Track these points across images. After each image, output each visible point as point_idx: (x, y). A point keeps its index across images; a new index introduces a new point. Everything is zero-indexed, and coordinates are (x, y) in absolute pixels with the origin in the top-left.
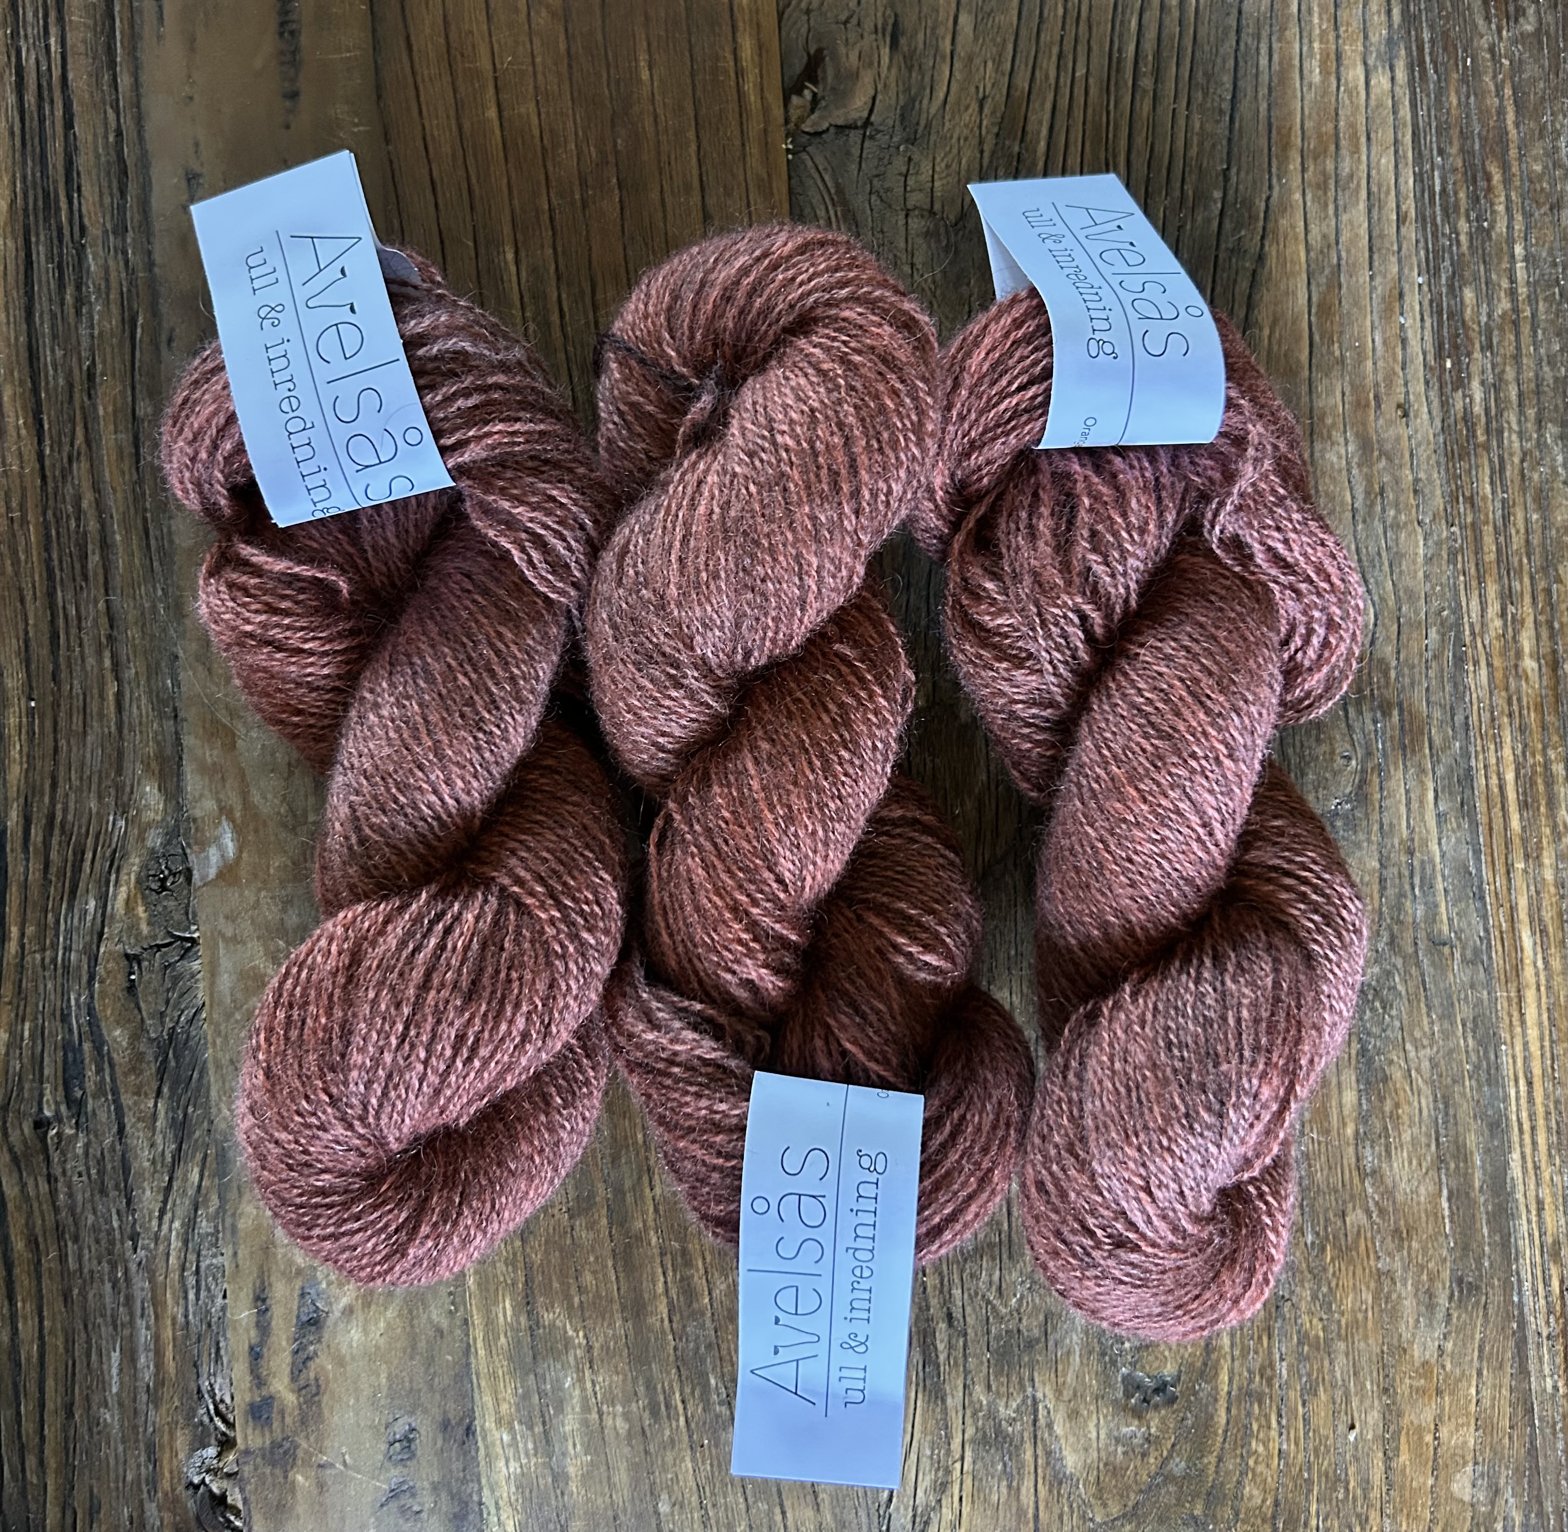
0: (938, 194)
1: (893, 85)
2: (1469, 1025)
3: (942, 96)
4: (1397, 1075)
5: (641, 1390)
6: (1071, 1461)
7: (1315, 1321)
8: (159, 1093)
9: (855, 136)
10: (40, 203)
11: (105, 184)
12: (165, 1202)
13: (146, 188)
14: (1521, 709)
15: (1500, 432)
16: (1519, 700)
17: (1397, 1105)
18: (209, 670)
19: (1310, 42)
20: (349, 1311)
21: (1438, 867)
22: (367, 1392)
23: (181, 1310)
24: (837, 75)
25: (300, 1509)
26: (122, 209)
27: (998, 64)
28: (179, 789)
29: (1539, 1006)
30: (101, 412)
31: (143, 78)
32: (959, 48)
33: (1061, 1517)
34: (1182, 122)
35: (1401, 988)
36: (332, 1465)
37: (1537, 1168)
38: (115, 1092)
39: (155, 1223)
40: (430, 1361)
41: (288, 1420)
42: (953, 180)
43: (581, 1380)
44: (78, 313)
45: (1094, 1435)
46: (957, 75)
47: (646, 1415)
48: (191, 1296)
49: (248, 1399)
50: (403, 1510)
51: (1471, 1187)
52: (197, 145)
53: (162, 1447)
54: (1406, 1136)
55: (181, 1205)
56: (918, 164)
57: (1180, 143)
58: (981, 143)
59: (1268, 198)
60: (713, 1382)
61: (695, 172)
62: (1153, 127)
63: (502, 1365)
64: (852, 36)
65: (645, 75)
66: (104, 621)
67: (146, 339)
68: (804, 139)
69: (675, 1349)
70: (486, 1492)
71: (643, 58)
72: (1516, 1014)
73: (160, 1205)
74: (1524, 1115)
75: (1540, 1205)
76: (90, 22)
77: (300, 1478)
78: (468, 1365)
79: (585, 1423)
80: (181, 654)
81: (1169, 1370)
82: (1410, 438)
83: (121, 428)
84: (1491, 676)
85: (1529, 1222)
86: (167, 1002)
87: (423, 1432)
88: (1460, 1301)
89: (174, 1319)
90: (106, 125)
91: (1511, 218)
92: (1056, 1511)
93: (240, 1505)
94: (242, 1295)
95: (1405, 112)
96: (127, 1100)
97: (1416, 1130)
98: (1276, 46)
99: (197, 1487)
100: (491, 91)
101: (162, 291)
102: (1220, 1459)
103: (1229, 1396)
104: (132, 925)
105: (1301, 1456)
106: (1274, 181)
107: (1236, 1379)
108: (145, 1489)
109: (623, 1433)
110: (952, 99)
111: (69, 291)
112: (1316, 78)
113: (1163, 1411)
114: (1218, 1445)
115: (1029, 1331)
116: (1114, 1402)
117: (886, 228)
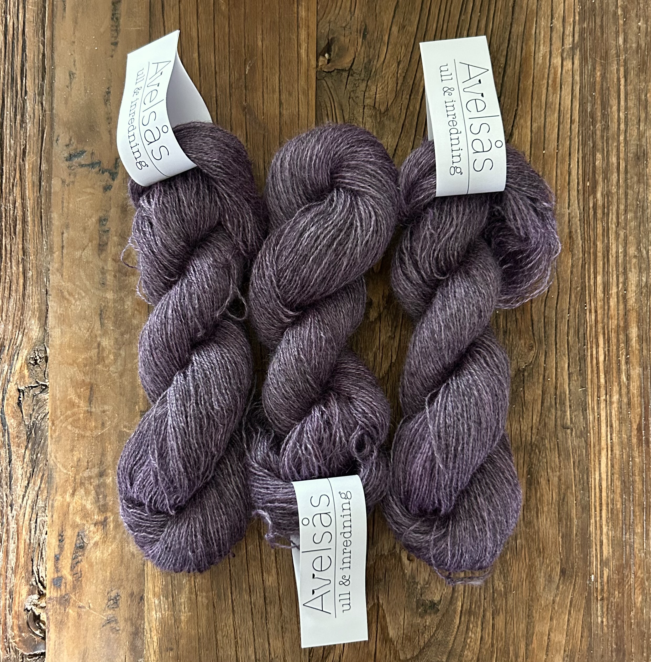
0: (377, 100)
1: (362, 54)
2: (577, 464)
3: (382, 60)
4: (543, 481)
5: (215, 586)
6: (392, 633)
7: (500, 584)
8: (26, 447)
9: (345, 74)
10: (10, 81)
11: (36, 74)
12: (26, 492)
13: (52, 78)
14: (608, 332)
15: (608, 214)
16: (608, 327)
17: (542, 495)
18: (62, 276)
19: (539, 46)
20: (96, 544)
21: (568, 396)
22: (101, 578)
23: (28, 537)
24: (339, 49)
25: (70, 624)
26: (42, 86)
27: (407, 47)
28: (46, 323)
29: (607, 458)
30: (27, 167)
31: (56, 33)
32: (391, 40)
33: (386, 656)
35: (548, 446)
36: (84, 607)
37: (601, 527)
38: (9, 445)
39: (21, 500)
40: (128, 568)
41: (68, 587)
42: (384, 94)
43: (190, 581)
44: (21, 126)
45: (402, 623)
46: (389, 50)
47: (215, 597)
48: (33, 532)
49: (52, 576)
50: (112, 629)
51: (571, 532)
52: (75, 61)
53: (16, 593)
54: (546, 509)
55: (31, 494)
56: (370, 87)
58: (397, 79)
59: (516, 110)
60: (244, 586)
61: (277, 85)
63: (157, 572)
64: (347, 33)
65: (260, 43)
66: (21, 253)
67: (48, 139)
68: (324, 74)
69: (230, 570)
70: (146, 624)
71: (259, 37)
72: (597, 461)
73: (23, 493)
74: (598, 504)
75: (601, 542)
76: (36, 8)
77: (70, 611)
78: (144, 570)
79: (190, 599)
80: (51, 268)
81: (436, 599)
82: (569, 214)
83: (35, 174)
84: (596, 316)
85: (596, 550)
86: (33, 410)
87: (122, 596)
88: (564, 580)
89: (25, 540)
91: (619, 125)
92: (384, 653)
93: (45, 620)
94: (54, 533)
95: (577, 78)
96: (13, 449)
97: (550, 507)
98: (524, 47)
99: (29, 611)
100: (196, 46)
101: (56, 119)
102: (455, 638)
103: (461, 611)
104: (22, 377)
105: (490, 641)
106: (520, 103)
107: (465, 605)
108: (8, 609)
109: (205, 604)
110: (386, 61)
111: (18, 117)
112: (540, 61)
113: (433, 616)
114: (455, 633)
115: (378, 576)
116: (412, 609)
117: (355, 112)
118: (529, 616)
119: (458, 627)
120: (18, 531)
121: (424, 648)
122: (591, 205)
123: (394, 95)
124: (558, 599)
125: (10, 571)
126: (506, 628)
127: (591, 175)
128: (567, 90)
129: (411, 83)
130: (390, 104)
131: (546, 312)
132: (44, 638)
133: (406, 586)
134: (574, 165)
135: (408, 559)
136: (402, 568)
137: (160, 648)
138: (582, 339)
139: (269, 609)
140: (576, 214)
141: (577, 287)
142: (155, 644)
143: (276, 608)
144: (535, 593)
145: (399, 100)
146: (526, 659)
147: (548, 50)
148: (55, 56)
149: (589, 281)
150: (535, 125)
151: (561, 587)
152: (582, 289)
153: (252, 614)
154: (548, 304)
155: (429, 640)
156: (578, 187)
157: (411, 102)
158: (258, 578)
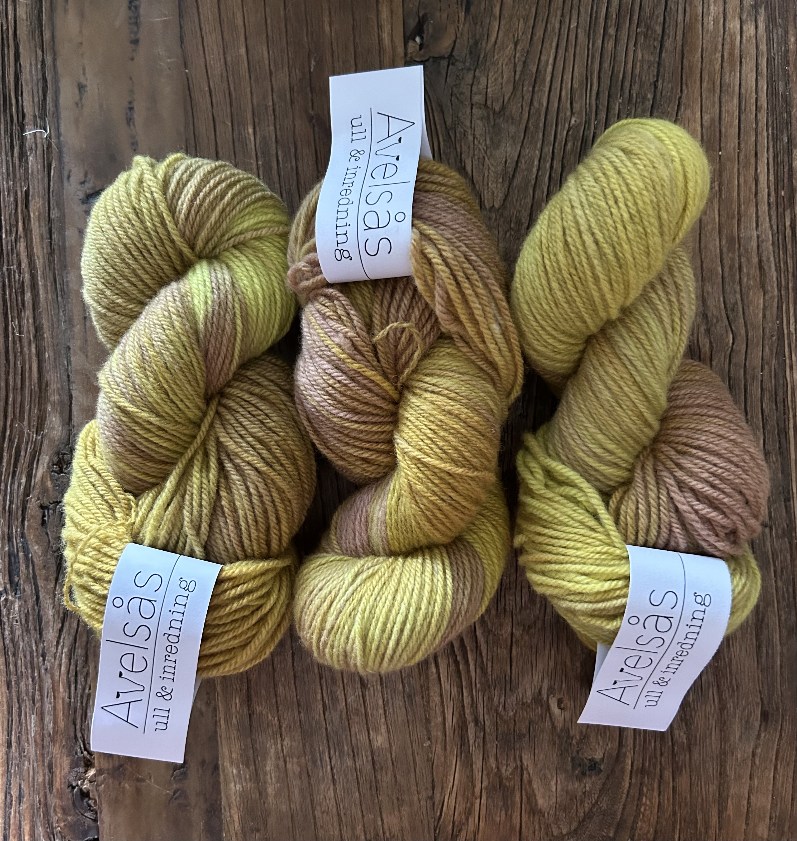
0: (489, 95)
1: (466, 34)
3: (493, 39)
5: (308, 750)
6: (541, 802)
8: (57, 581)
9: (444, 63)
11: (35, 91)
12: (59, 637)
13: (57, 93)
18: (87, 356)
19: (709, 6)
23: (67, 694)
24: (435, 28)
25: (127, 802)
26: (44, 105)
27: (526, 20)
28: (70, 419)
30: (32, 215)
31: (57, 33)
32: (504, 12)
33: (534, 833)
34: (631, 54)
36: (144, 780)
38: (35, 579)
39: (54, 648)
42: (498, 88)
43: (276, 743)
44: (20, 160)
45: (554, 789)
46: (502, 27)
47: (310, 764)
48: (73, 687)
50: (181, 806)
52: (84, 69)
53: (56, 765)
55: (68, 639)
56: (479, 79)
57: (630, 66)
58: (515, 66)
59: (680, 98)
60: (346, 748)
62: (614, 57)
63: (234, 734)
64: (443, 6)
65: (327, 29)
66: (32, 329)
67: (56, 175)
69: (326, 729)
70: (224, 799)
71: (326, 19)
73: (57, 639)
76: (29, 2)
77: (127, 785)
78: (216, 732)
79: (277, 766)
80: (72, 346)
81: (598, 756)
82: (758, 237)
83: (42, 223)
87: (191, 765)
90: (36, 58)
92: (531, 829)
93: (96, 798)
95: (763, 47)
96: (41, 583)
98: (688, 9)
99: (74, 787)
100: (242, 38)
101: (65, 149)
102: (625, 806)
103: (631, 772)
104: (45, 490)
105: (670, 808)
106: (684, 87)
107: (636, 763)
108: (47, 787)
109: (297, 772)
110: (499, 42)
111: (16, 150)
112: (711, 27)
113: (594, 778)
114: (624, 799)
115: (520, 730)
116: (566, 771)
117: (460, 115)
118: (721, 774)
119: (628, 792)
120: (53, 688)
121: (584, 820)
122: (788, 223)
123: (511, 87)
124: (759, 751)
125: (47, 739)
126: (691, 790)
127: (786, 181)
128: (749, 65)
129: (534, 70)
130: (506, 99)
131: (732, 372)
132: (95, 820)
133: (557, 742)
134: (763, 169)
135: (559, 707)
136: (550, 717)
137: (243, 828)
138: (780, 406)
139: (379, 777)
140: (767, 236)
141: (772, 336)
142: (237, 824)
143: (389, 775)
144: (728, 745)
145: (519, 93)
146: (720, 829)
147: (721, 10)
148: (59, 64)
149: (788, 327)
150: (706, 117)
151: (763, 735)
152: (778, 338)
153: (358, 783)
154: (734, 361)
155: (591, 810)
156: (769, 199)
157: (536, 96)
158: (363, 738)
